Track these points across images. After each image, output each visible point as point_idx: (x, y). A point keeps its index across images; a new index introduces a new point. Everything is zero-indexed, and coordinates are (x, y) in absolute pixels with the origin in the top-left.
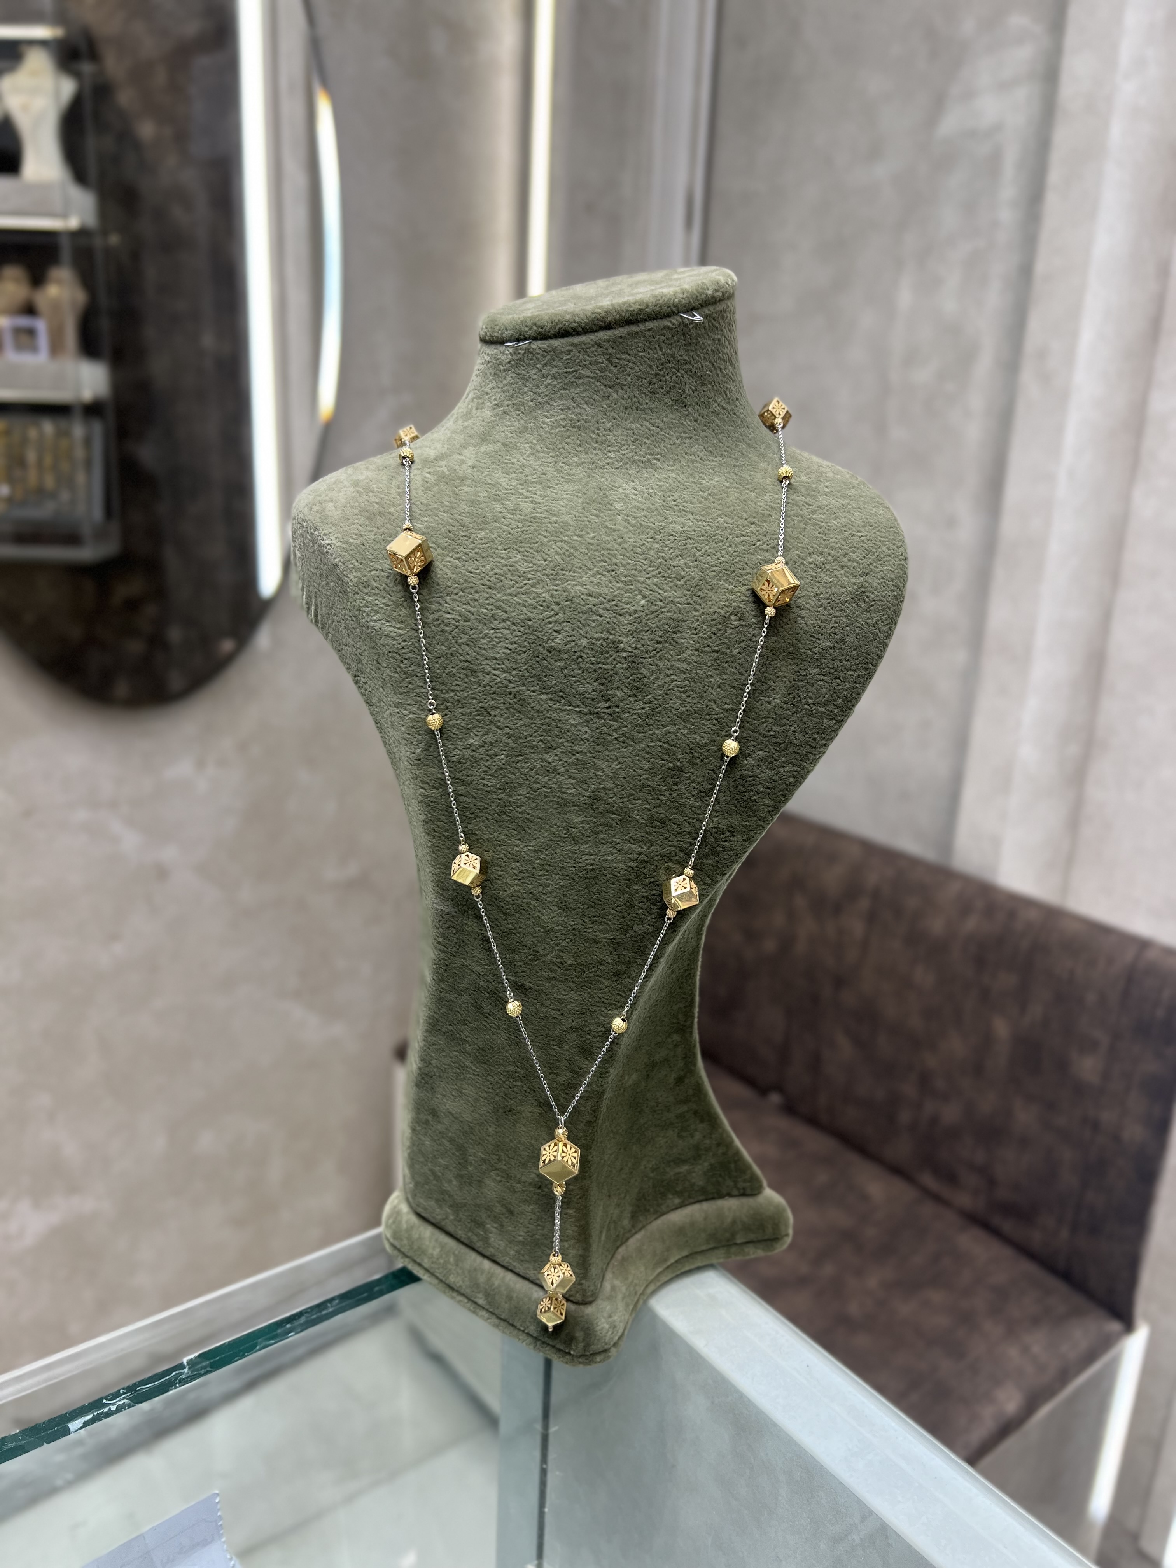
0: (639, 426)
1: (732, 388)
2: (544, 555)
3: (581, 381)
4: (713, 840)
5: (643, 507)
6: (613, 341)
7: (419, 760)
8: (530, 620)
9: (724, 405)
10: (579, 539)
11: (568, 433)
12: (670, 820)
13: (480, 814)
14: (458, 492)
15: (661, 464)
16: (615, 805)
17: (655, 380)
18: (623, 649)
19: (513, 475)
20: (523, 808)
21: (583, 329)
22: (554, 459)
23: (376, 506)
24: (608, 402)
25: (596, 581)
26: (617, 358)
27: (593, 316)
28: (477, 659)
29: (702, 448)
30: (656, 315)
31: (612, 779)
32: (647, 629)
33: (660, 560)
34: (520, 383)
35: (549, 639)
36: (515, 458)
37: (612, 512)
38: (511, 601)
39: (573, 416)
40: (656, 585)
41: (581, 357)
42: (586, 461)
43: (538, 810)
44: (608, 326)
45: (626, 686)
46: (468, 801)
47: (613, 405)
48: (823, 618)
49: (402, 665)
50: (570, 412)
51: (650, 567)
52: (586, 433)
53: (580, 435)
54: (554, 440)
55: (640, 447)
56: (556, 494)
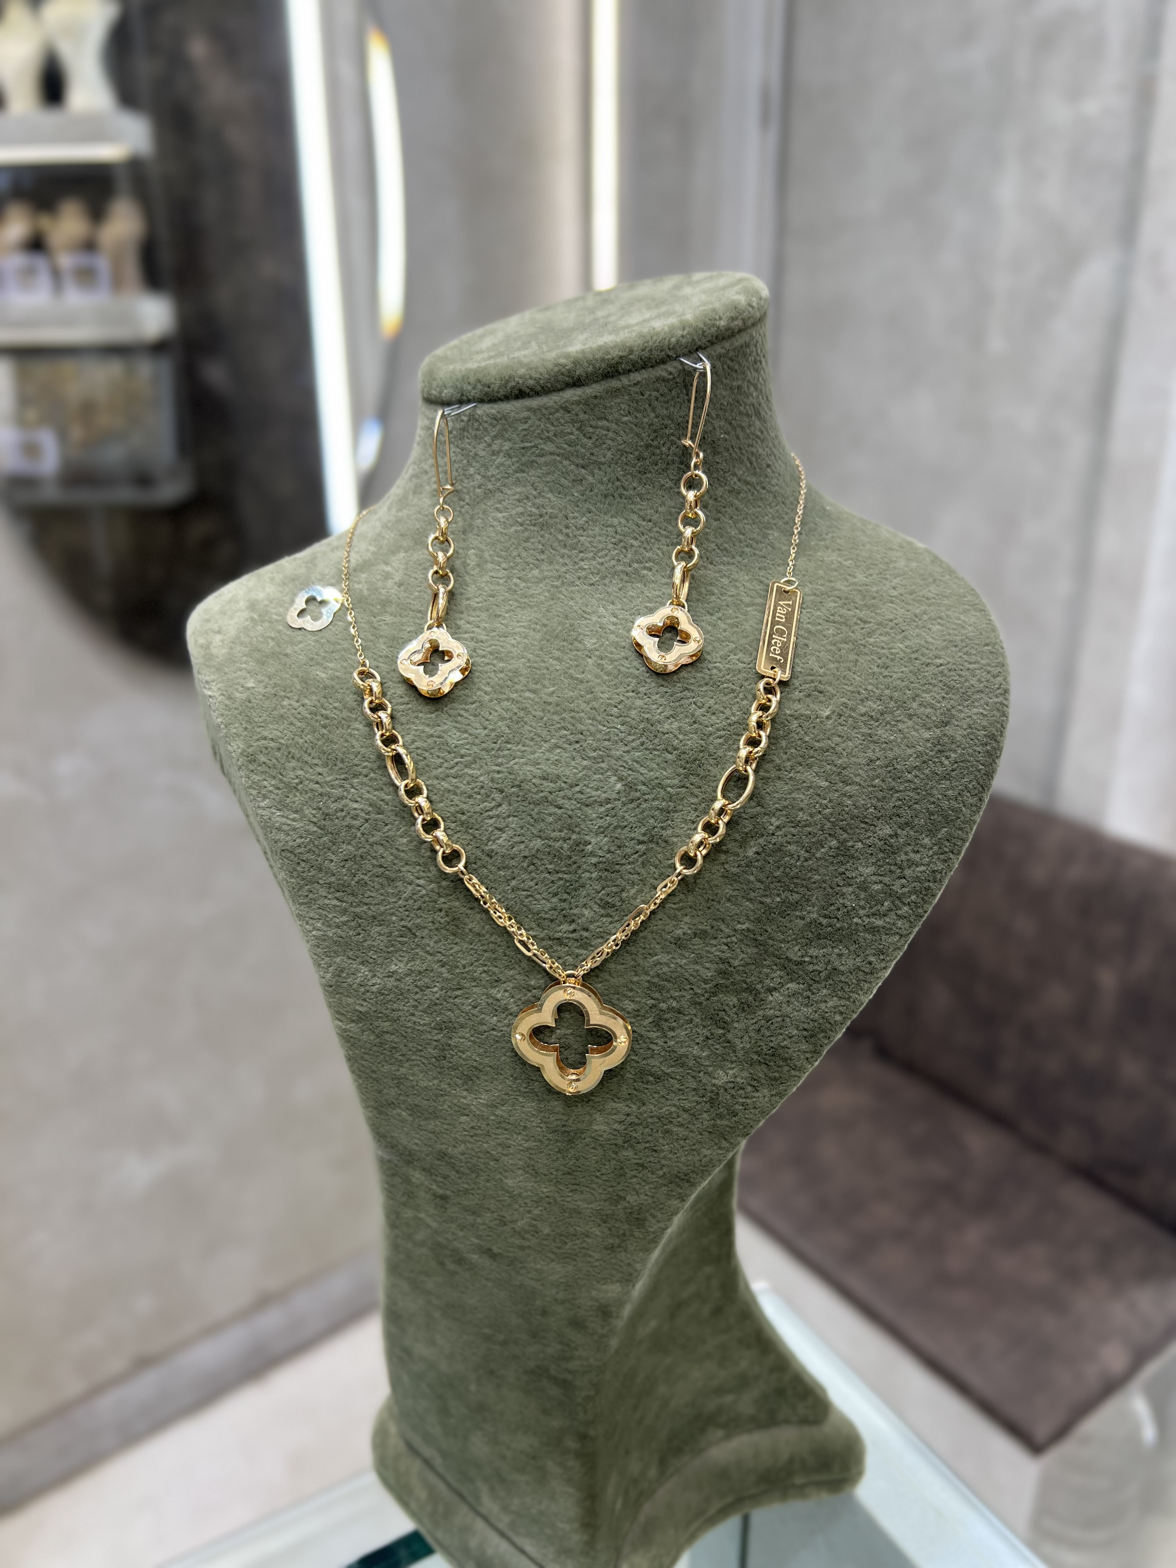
0: (623, 521)
1: (760, 451)
2: (483, 720)
3: (543, 460)
4: (728, 1097)
7: (331, 986)
8: (463, 814)
9: (748, 479)
10: (532, 696)
11: (526, 534)
12: (668, 1074)
13: (413, 1057)
14: (376, 625)
17: (646, 454)
18: (591, 853)
20: (469, 1054)
21: (541, 386)
22: (506, 572)
23: (272, 643)
24: (581, 488)
25: (553, 758)
26: (591, 426)
27: (556, 369)
28: (395, 864)
30: (644, 362)
32: (625, 823)
33: (642, 725)
34: (465, 462)
35: (489, 840)
37: (579, 653)
38: (438, 786)
39: (533, 510)
40: (637, 762)
41: (542, 426)
42: (549, 574)
43: (487, 1057)
44: (577, 383)
45: (596, 903)
46: (397, 1040)
47: (587, 493)
48: (880, 794)
49: (298, 868)
50: (530, 504)
51: (629, 735)
52: (551, 534)
53: (542, 536)
54: (507, 545)
55: (624, 551)
56: (506, 626)
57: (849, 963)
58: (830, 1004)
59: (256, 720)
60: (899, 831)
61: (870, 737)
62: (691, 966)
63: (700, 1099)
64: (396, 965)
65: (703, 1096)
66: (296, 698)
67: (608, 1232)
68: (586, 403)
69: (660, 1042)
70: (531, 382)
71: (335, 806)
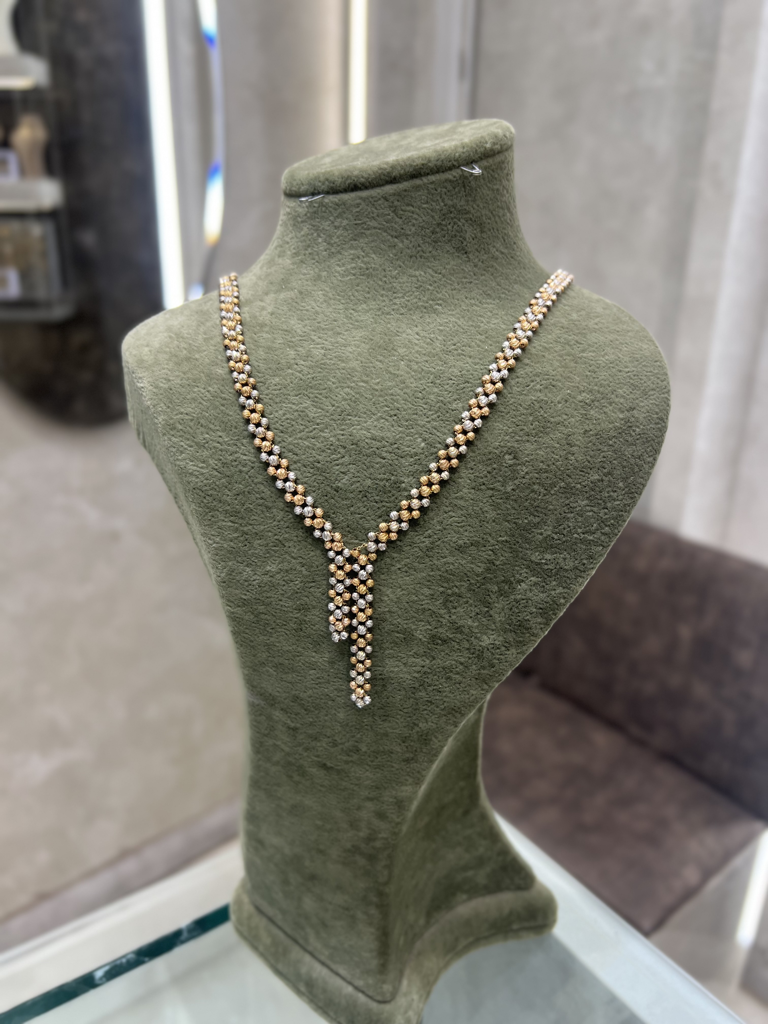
0: (422, 273)
1: (510, 233)
2: (332, 400)
3: (368, 232)
4: (490, 654)
5: (424, 352)
6: (399, 195)
7: (224, 582)
8: (319, 463)
9: (503, 250)
10: (364, 385)
11: (358, 281)
12: (451, 639)
13: (280, 630)
14: (256, 339)
15: (443, 309)
16: (399, 626)
17: (438, 230)
18: (404, 489)
19: (307, 322)
21: (369, 183)
22: (344, 306)
23: (185, 352)
24: (394, 251)
25: (379, 425)
26: (402, 210)
27: (380, 172)
29: (481, 291)
30: (438, 169)
31: (396, 603)
33: (438, 405)
34: (315, 234)
36: (310, 304)
37: (396, 358)
38: (301, 444)
39: (362, 265)
40: (435, 429)
41: (369, 210)
42: (373, 307)
44: (393, 180)
46: (269, 618)
47: (399, 254)
48: (592, 453)
49: (205, 501)
50: (360, 261)
51: (430, 411)
52: (374, 281)
53: (368, 282)
54: (344, 288)
55: (423, 293)
56: (345, 340)
57: (570, 564)
58: (558, 591)
59: (176, 401)
60: (604, 478)
61: (585, 416)
62: (469, 565)
63: (471, 656)
64: (270, 566)
65: (473, 654)
66: (203, 386)
67: (406, 749)
68: (400, 195)
69: (447, 616)
70: (363, 180)
71: (231, 458)
